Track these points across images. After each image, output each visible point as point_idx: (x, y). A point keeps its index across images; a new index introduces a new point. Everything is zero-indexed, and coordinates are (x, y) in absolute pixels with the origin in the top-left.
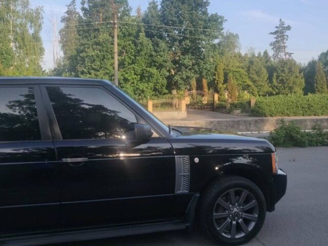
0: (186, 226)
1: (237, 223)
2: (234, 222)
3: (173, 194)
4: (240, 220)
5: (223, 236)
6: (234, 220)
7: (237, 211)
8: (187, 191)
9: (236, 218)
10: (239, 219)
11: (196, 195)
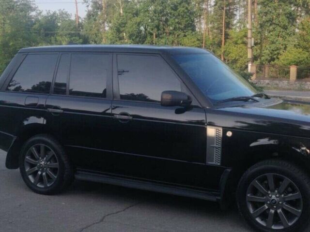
0: (217, 199)
1: (276, 212)
2: (272, 211)
3: (204, 164)
4: (279, 211)
5: (257, 221)
6: (273, 208)
7: (276, 199)
8: (219, 164)
9: (275, 207)
10: (279, 209)
11: (228, 170)
